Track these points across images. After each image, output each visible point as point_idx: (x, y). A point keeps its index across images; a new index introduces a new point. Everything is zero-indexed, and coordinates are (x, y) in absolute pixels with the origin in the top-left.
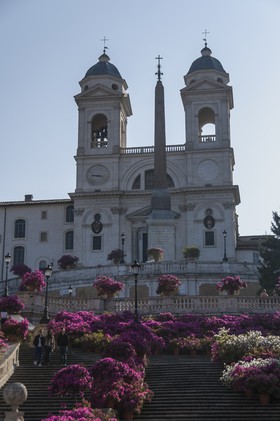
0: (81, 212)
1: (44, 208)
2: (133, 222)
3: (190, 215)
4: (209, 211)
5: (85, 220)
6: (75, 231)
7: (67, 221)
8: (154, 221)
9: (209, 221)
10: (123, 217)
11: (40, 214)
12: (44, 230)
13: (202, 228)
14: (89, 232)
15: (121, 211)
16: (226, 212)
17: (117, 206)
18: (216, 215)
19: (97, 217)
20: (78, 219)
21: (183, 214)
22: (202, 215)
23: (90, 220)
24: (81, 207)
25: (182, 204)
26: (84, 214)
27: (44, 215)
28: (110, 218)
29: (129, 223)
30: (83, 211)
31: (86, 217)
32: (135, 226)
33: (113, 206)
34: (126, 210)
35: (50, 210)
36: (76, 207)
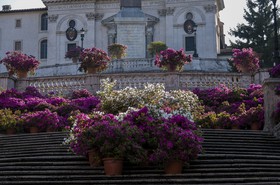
0: (55, 18)
1: (18, 17)
2: (109, 28)
3: (169, 19)
4: (189, 14)
5: (59, 27)
6: (49, 39)
7: (42, 29)
8: (122, 19)
9: (190, 25)
10: (99, 23)
11: (14, 23)
12: (18, 39)
13: (182, 33)
14: (64, 40)
15: (96, 17)
16: (208, 16)
17: (93, 11)
18: (197, 19)
19: (72, 23)
20: (52, 26)
21: (162, 19)
22: (182, 20)
23: (65, 27)
24: (55, 13)
25: (161, 8)
26: (58, 20)
27: (18, 24)
28: (85, 24)
29: (105, 29)
30: (56, 18)
31: (60, 24)
32: (110, 32)
33: (88, 11)
34: (102, 16)
35: (24, 18)
36: (50, 13)
